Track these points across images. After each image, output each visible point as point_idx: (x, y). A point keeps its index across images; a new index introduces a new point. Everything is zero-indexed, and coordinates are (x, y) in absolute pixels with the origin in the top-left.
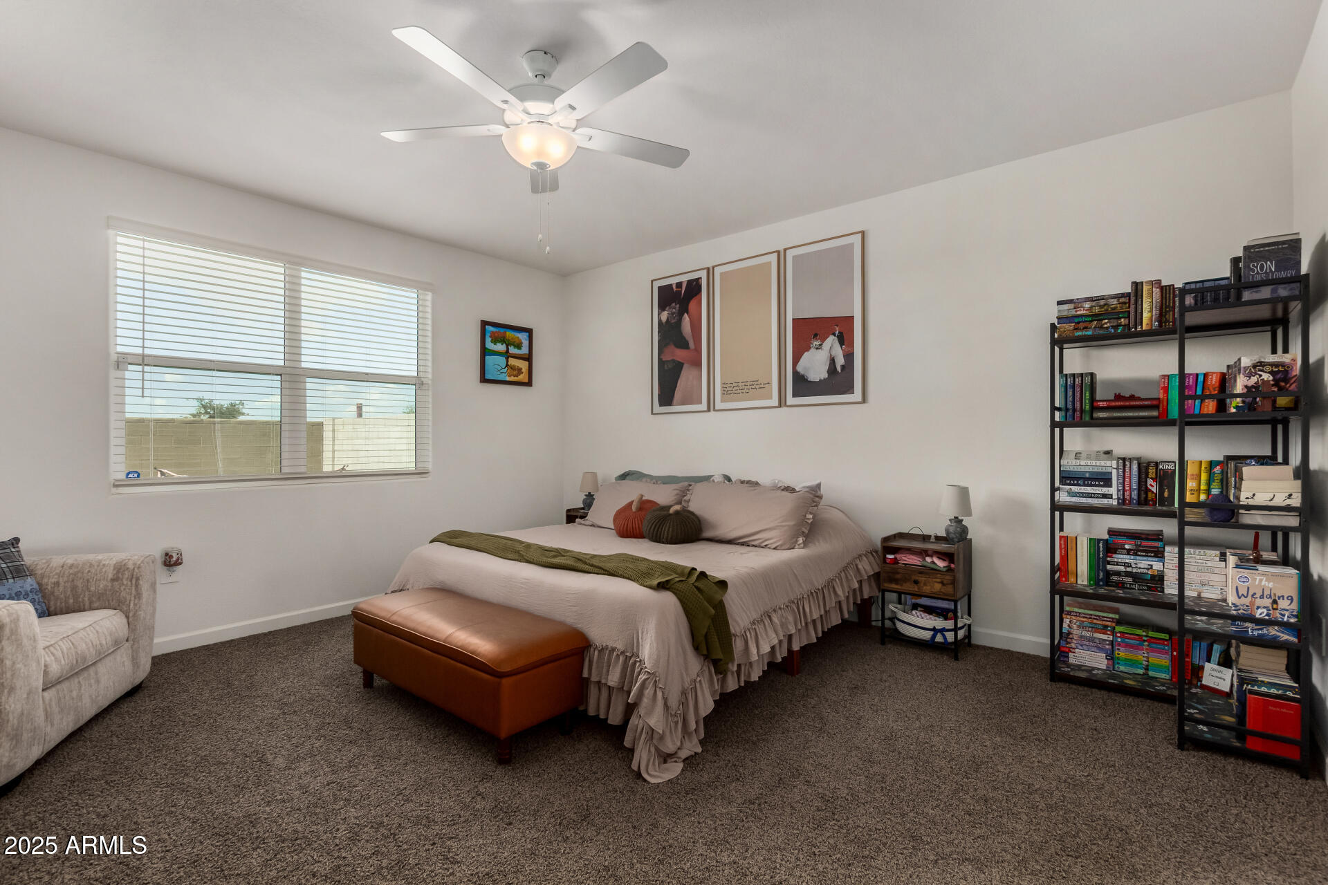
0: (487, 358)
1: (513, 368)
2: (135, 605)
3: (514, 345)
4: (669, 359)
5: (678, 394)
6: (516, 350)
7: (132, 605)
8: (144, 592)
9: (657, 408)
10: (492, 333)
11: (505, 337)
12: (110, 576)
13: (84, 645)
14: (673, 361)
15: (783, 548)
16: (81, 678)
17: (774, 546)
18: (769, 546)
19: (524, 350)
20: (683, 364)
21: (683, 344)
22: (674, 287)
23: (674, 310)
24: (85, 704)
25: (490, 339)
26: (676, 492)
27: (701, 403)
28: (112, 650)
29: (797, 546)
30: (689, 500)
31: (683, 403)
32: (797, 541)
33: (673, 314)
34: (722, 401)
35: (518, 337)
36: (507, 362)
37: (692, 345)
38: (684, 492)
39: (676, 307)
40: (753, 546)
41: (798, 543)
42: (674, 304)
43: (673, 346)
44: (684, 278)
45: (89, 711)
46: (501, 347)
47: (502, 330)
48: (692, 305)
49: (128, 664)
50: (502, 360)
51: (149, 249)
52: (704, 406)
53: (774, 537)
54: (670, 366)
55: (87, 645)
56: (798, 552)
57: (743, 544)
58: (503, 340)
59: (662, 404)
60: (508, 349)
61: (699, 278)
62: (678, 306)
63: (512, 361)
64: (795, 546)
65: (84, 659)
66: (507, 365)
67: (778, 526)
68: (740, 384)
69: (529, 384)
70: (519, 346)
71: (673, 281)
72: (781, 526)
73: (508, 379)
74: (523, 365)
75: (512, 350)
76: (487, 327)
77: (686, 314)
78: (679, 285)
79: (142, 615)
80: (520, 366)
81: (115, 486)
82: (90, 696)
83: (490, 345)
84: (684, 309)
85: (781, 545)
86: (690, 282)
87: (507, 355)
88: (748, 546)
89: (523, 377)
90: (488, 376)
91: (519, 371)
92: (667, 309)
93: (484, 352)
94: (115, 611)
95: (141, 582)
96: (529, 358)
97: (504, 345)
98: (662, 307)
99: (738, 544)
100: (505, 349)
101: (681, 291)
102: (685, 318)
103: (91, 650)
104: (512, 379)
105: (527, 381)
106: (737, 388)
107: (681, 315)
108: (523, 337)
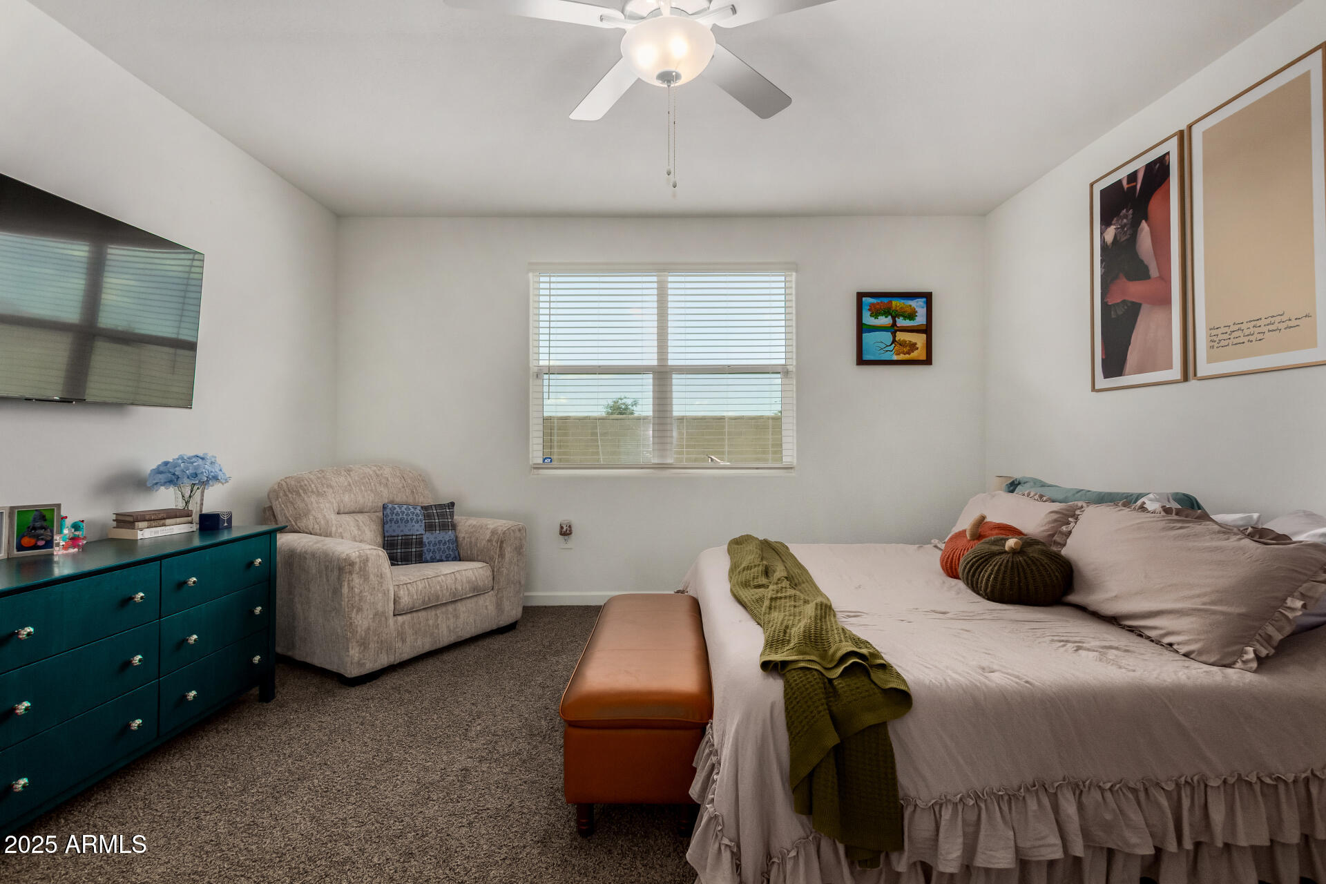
0: (865, 335)
1: (902, 344)
2: (499, 562)
3: (903, 316)
4: (1119, 301)
5: (1133, 357)
6: (908, 321)
7: (496, 563)
8: (506, 553)
9: (1102, 382)
10: (872, 305)
11: (890, 308)
12: (488, 537)
13: (438, 587)
14: (1124, 302)
15: (1204, 658)
16: (438, 612)
17: (1184, 649)
18: (1175, 647)
19: (921, 320)
20: (1140, 305)
21: (1139, 272)
22: (1125, 183)
23: (1125, 221)
24: (442, 632)
25: (869, 313)
26: (1055, 516)
27: (1171, 368)
28: (471, 595)
29: (1239, 664)
30: (1070, 532)
31: (1141, 370)
32: (1243, 652)
33: (1123, 227)
34: (1210, 360)
35: (910, 306)
36: (894, 337)
37: (1154, 272)
38: (1068, 517)
39: (1127, 213)
40: (1148, 638)
41: (1246, 657)
42: (1124, 211)
43: (1125, 280)
44: (1139, 165)
45: (446, 638)
46: (885, 321)
47: (886, 300)
48: (1154, 204)
49: (492, 608)
50: (887, 337)
51: (554, 282)
52: (1176, 372)
53: (1185, 630)
54: (1120, 313)
55: (441, 587)
56: (1239, 677)
57: (1131, 630)
58: (887, 312)
59: (1107, 374)
60: (894, 322)
61: (1165, 155)
62: (1131, 212)
63: (901, 336)
64: (1234, 663)
65: (438, 598)
66: (894, 341)
67: (1199, 610)
68: (1243, 327)
69: (928, 361)
70: (912, 316)
71: (1122, 174)
72: (1206, 611)
73: (895, 358)
74: (919, 340)
75: (901, 322)
76: (864, 299)
77: (1144, 221)
78: (1132, 177)
79: (504, 572)
80: (914, 341)
81: (535, 468)
82: (448, 627)
83: (868, 319)
84: (1141, 213)
85: (1200, 652)
86: (1149, 167)
87: (894, 329)
88: (1141, 636)
89: (919, 354)
90: (866, 357)
91: (913, 347)
92: (1113, 222)
93: (861, 328)
94: (485, 564)
95: (504, 545)
96: (927, 330)
97: (890, 317)
98: (1106, 221)
99: (1123, 627)
100: (891, 322)
101: (1136, 186)
102: (1142, 230)
103: (444, 592)
104: (902, 357)
105: (923, 357)
106: (1239, 333)
107: (1135, 225)
108: (918, 305)
